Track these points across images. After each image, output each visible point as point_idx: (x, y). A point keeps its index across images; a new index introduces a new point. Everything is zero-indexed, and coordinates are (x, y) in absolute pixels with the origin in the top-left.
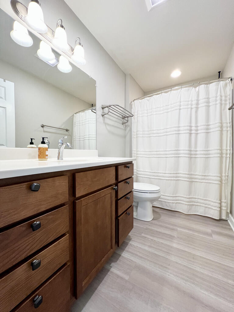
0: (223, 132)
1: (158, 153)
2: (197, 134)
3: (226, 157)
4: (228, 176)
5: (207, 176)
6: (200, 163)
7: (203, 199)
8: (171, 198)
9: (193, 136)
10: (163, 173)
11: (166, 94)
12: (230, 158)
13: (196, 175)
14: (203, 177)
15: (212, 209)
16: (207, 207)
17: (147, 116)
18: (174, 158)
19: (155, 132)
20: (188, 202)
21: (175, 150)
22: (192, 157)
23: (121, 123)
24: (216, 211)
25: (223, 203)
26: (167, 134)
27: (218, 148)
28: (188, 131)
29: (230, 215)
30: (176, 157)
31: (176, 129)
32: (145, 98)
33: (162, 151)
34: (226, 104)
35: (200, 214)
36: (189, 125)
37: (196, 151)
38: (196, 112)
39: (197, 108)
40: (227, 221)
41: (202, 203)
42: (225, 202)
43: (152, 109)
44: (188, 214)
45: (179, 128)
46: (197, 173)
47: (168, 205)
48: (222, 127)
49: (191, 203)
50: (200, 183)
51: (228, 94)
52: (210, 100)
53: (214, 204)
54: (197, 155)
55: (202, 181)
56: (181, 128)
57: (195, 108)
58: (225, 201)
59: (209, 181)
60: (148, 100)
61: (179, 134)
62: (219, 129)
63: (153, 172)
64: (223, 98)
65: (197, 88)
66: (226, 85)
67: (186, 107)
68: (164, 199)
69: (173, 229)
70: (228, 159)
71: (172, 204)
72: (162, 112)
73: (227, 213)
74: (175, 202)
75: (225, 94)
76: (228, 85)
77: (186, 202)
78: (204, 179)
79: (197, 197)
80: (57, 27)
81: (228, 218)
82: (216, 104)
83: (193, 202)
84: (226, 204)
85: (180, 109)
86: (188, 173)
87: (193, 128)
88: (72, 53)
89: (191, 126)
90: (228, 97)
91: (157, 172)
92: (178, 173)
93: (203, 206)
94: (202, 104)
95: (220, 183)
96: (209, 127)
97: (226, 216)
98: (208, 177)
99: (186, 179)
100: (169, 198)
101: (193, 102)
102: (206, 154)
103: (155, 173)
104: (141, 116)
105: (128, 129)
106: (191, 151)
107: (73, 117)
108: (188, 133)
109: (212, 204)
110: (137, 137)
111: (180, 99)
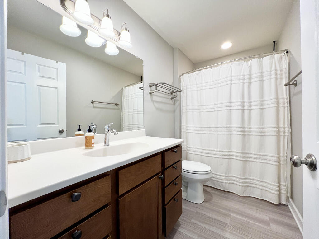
0: (279, 108)
1: (209, 129)
2: (251, 110)
3: (284, 136)
4: (287, 156)
5: (263, 155)
6: (254, 141)
7: (259, 181)
8: (224, 178)
9: (246, 112)
10: (214, 151)
11: (216, 68)
12: (288, 136)
13: (251, 154)
14: (258, 157)
15: (270, 192)
16: (263, 190)
17: (197, 90)
18: (226, 135)
19: (204, 107)
20: (242, 183)
21: (227, 127)
22: (246, 135)
23: (170, 98)
24: (274, 194)
25: (282, 186)
26: (218, 109)
27: (275, 126)
28: (241, 108)
29: (291, 200)
30: (229, 134)
31: (228, 104)
32: (195, 72)
33: (213, 127)
34: (281, 79)
35: (256, 196)
36: (241, 100)
37: (250, 128)
38: (249, 87)
39: (250, 83)
40: (287, 206)
41: (257, 185)
42: (285, 186)
43: (201, 83)
44: (243, 196)
45: (231, 104)
46: (251, 152)
47: (221, 185)
48: (278, 103)
49: (246, 185)
50: (256, 163)
51: (284, 68)
52: (264, 74)
53: (272, 187)
54: (251, 132)
55: (258, 161)
56: (233, 104)
57: (247, 83)
58: (284, 184)
59: (265, 161)
60: (197, 75)
61: (230, 110)
62: (275, 105)
63: (204, 148)
64: (279, 72)
65: (250, 62)
66: (281, 58)
67: (238, 81)
68: (215, 178)
69: (226, 215)
70: (286, 138)
71: (225, 184)
72: (212, 87)
73: (287, 197)
74: (228, 182)
75: (280, 67)
76: (284, 58)
77: (240, 183)
78: (259, 159)
79: (252, 178)
80: (103, 17)
81: (288, 203)
82: (271, 79)
83: (248, 183)
84: (285, 187)
85: (231, 84)
86: (242, 152)
87: (246, 104)
88: (119, 37)
89: (243, 102)
90: (284, 70)
91: (207, 149)
92: (231, 152)
93: (259, 188)
94: (255, 79)
95: (278, 164)
96: (263, 103)
97: (286, 200)
98: (264, 157)
99: (239, 159)
100: (221, 177)
101: (245, 77)
102: (261, 132)
103: (205, 150)
104: (190, 90)
105: (177, 104)
106: (244, 128)
107: (122, 91)
108: (240, 109)
109: (270, 186)
110: (186, 112)
111: (231, 74)
